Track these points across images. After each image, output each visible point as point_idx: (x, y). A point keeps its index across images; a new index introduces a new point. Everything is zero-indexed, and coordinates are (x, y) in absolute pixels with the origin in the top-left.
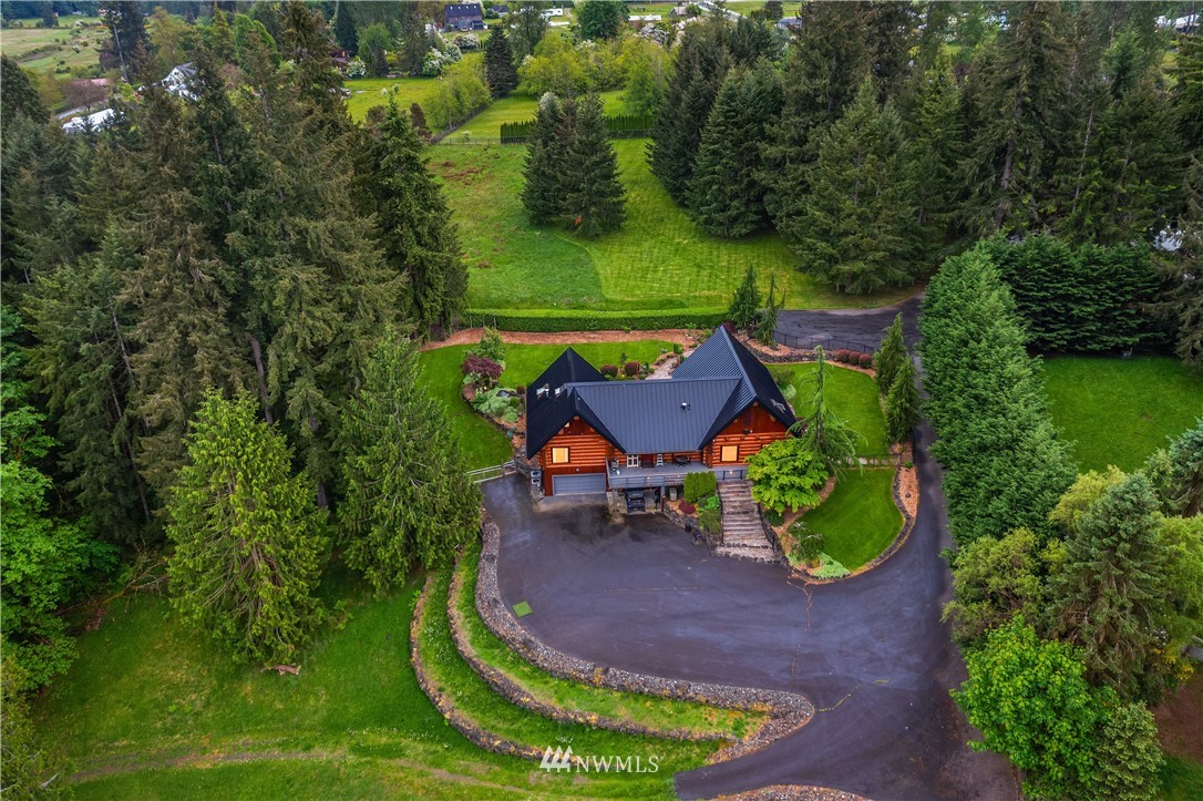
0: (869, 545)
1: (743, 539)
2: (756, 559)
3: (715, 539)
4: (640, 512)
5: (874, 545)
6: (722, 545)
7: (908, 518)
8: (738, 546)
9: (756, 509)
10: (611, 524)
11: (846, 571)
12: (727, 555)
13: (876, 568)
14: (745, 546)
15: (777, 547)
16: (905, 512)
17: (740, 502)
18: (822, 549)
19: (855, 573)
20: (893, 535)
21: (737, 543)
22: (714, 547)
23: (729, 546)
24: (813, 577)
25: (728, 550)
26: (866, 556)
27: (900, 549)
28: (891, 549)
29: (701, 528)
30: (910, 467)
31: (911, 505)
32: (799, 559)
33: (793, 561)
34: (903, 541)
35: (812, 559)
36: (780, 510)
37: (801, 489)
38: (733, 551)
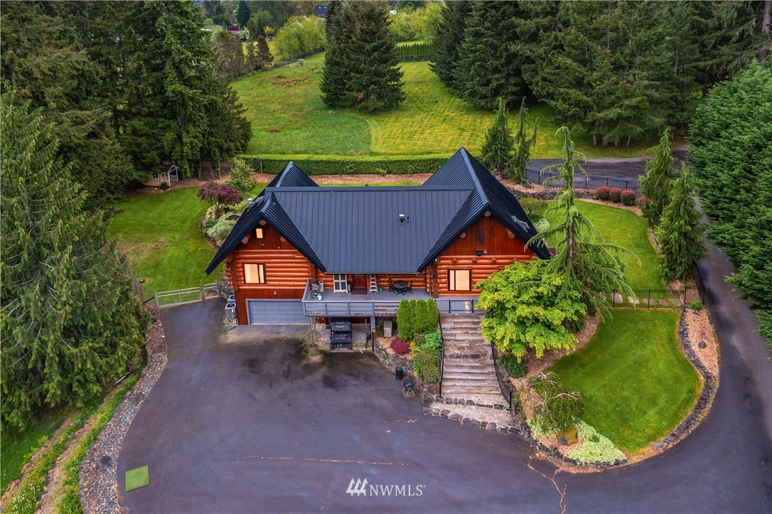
0: (652, 413)
1: (470, 393)
2: (484, 424)
3: (430, 391)
4: (345, 350)
5: (660, 413)
6: (440, 399)
7: (708, 377)
8: (461, 402)
9: (490, 353)
10: (305, 362)
11: (619, 454)
12: (444, 416)
13: (668, 453)
14: (471, 403)
15: (516, 408)
16: (701, 367)
17: (470, 342)
18: (580, 415)
19: (635, 459)
20: (687, 401)
21: (460, 398)
22: (428, 402)
23: (449, 402)
24: (567, 460)
25: (447, 407)
26: (649, 432)
27: (703, 424)
28: (688, 423)
29: (416, 374)
30: (699, 309)
31: (709, 358)
32: (545, 429)
33: (536, 432)
34: (706, 412)
35: (565, 430)
36: (519, 353)
37: (548, 326)
38: (454, 410)
